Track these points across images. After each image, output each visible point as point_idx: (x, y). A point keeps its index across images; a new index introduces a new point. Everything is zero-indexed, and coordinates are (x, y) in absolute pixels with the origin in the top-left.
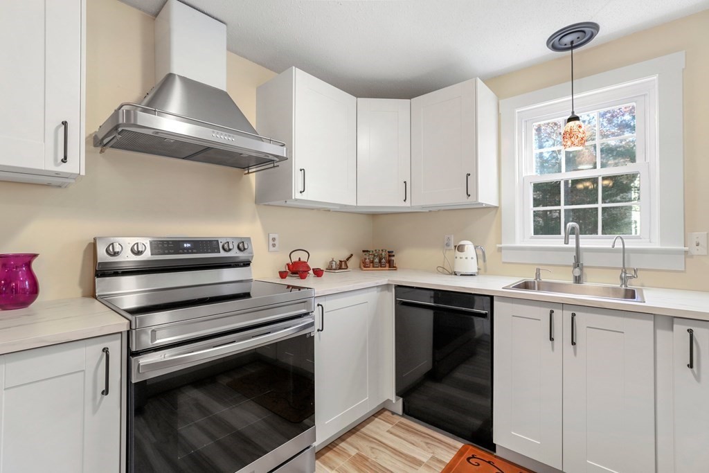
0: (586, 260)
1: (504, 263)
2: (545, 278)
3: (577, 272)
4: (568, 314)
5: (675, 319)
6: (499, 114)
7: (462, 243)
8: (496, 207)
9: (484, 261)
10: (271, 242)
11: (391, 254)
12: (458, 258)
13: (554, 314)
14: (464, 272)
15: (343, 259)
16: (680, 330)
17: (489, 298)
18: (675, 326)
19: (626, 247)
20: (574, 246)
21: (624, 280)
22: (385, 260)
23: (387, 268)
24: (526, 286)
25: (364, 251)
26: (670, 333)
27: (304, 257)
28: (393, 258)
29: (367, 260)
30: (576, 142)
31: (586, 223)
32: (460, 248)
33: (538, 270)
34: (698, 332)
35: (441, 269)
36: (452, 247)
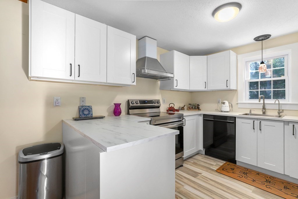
0: (267, 107)
1: (239, 108)
2: (253, 112)
3: (264, 111)
4: (259, 122)
5: (290, 122)
6: (237, 59)
7: (224, 101)
8: (236, 90)
9: (232, 107)
10: (164, 101)
11: (198, 105)
12: (223, 106)
13: (254, 122)
14: (225, 111)
15: (183, 107)
16: (291, 125)
17: (234, 118)
18: (290, 124)
19: (280, 103)
20: (263, 102)
21: (279, 113)
22: (197, 107)
23: (197, 110)
24: (246, 114)
25: (189, 104)
26: (288, 126)
27: (173, 105)
28: (199, 106)
29: (191, 107)
30: (263, 70)
31: (266, 96)
32: (224, 103)
33: (251, 110)
34: (296, 125)
35: (217, 110)
36: (221, 103)
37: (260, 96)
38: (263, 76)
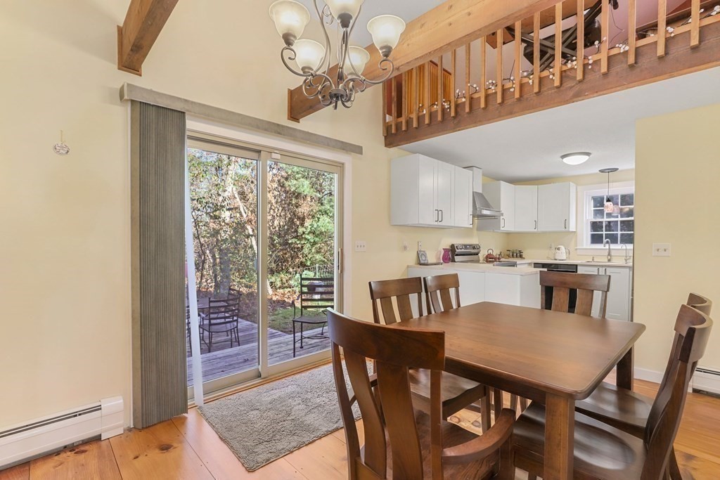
0: (613, 253)
1: (579, 254)
2: (596, 260)
3: (609, 257)
4: (604, 269)
6: (577, 192)
7: (559, 246)
8: (575, 232)
9: (570, 254)
11: (520, 252)
12: (557, 253)
13: (599, 269)
14: (561, 258)
17: (575, 265)
19: (627, 248)
20: (608, 248)
22: (519, 255)
25: (507, 250)
27: (490, 251)
28: (522, 254)
31: (613, 239)
32: (559, 249)
33: (593, 257)
35: (548, 258)
36: (553, 248)
37: (605, 241)
38: (609, 215)
